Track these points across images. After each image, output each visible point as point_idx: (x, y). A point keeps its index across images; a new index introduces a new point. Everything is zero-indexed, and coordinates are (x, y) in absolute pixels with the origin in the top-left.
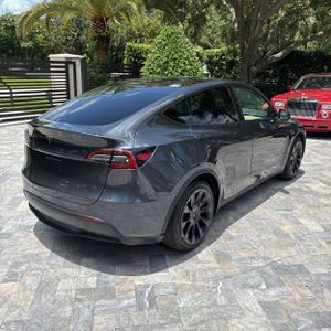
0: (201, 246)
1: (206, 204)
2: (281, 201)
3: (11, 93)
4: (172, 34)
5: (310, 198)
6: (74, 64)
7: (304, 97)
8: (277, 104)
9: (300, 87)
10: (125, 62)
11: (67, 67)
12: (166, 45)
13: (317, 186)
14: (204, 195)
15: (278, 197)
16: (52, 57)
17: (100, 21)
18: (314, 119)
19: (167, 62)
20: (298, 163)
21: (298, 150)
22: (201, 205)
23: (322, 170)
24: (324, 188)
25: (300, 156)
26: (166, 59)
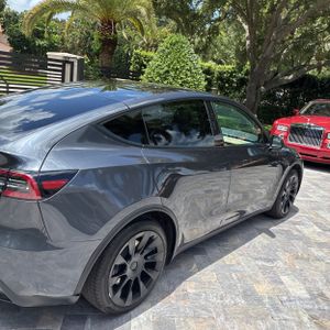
0: (141, 307)
1: (155, 251)
2: (264, 247)
3: (8, 88)
4: (177, 42)
5: (298, 246)
6: (72, 63)
7: (309, 123)
8: (279, 128)
9: (307, 112)
10: (131, 68)
11: (63, 66)
12: (169, 53)
13: (310, 231)
14: (151, 240)
15: (261, 240)
16: (50, 54)
17: (108, 24)
18: (318, 148)
19: (168, 72)
20: (292, 199)
21: (293, 184)
22: (146, 252)
23: (320, 209)
24: (319, 234)
25: (294, 191)
26: (166, 68)
